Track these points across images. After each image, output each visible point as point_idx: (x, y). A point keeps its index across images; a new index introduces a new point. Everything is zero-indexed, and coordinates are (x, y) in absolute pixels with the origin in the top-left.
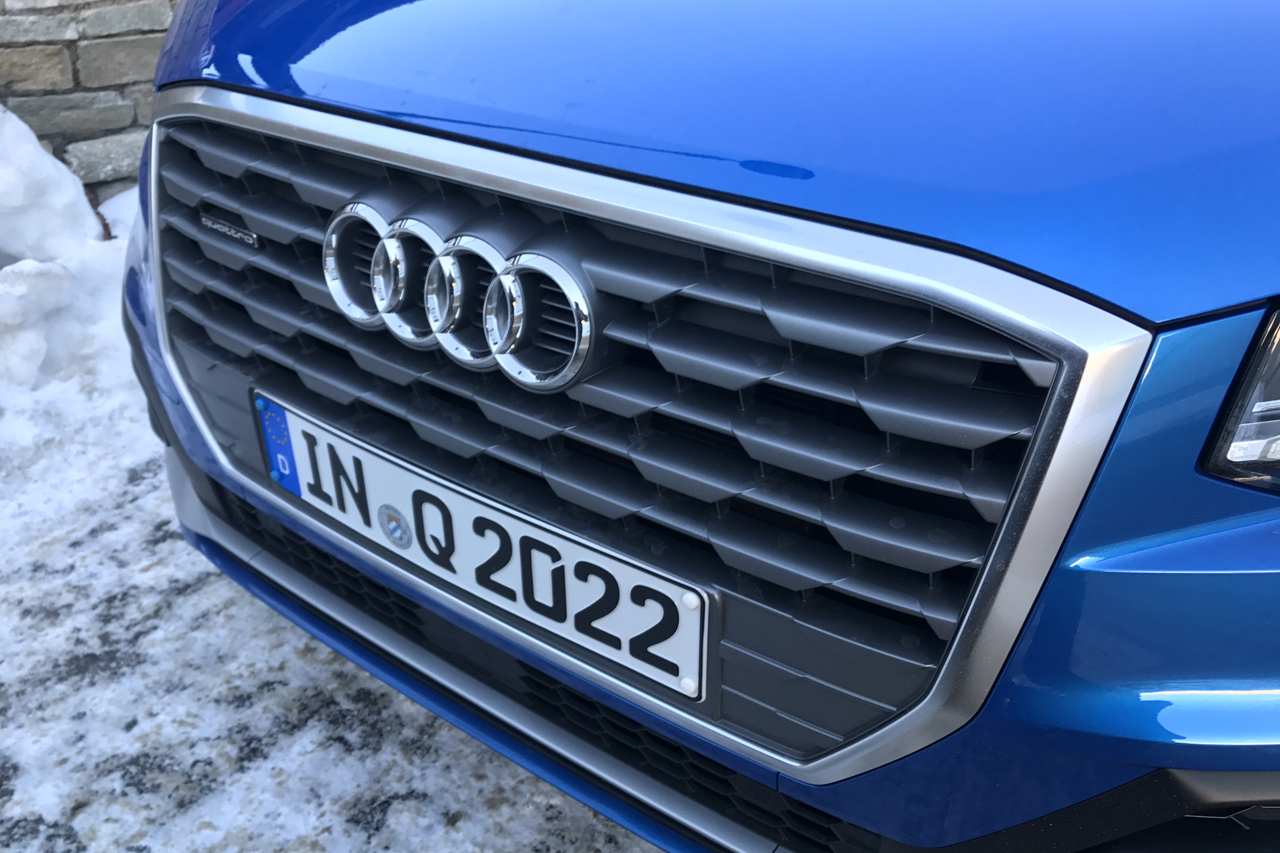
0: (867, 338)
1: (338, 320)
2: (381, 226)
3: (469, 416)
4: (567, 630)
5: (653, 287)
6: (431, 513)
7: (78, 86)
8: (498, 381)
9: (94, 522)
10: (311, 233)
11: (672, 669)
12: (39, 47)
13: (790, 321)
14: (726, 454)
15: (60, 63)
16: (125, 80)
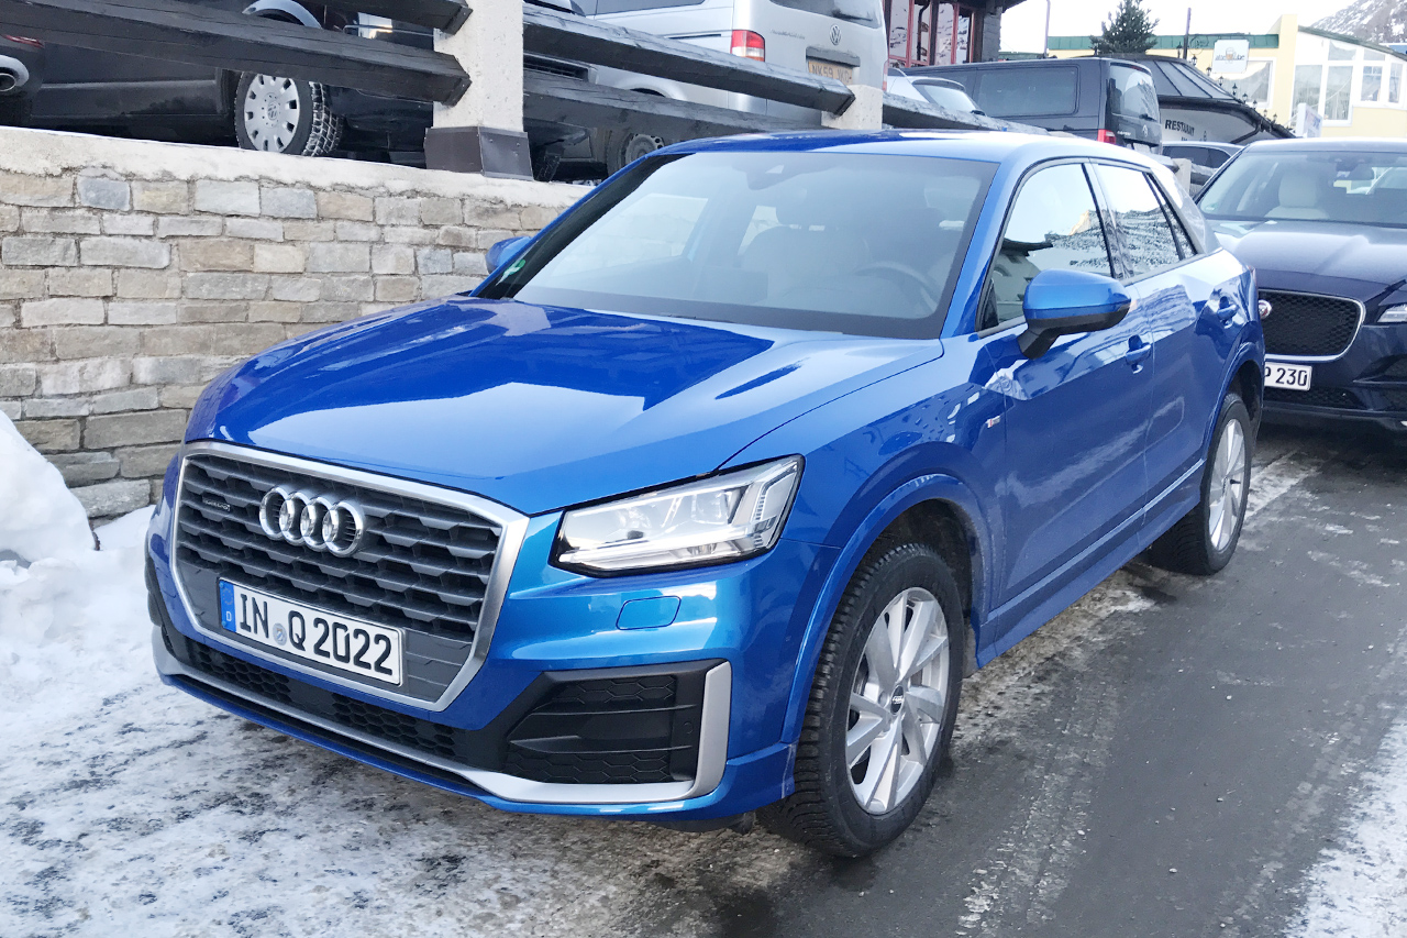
0: (447, 524)
1: (264, 539)
2: (285, 496)
3: (314, 573)
4: (351, 667)
5: (384, 511)
6: (296, 620)
7: (82, 448)
8: (328, 553)
9: (81, 724)
10: (255, 502)
11: (389, 672)
12: (61, 420)
13: (428, 520)
14: (405, 572)
15: (73, 431)
16: (115, 445)
